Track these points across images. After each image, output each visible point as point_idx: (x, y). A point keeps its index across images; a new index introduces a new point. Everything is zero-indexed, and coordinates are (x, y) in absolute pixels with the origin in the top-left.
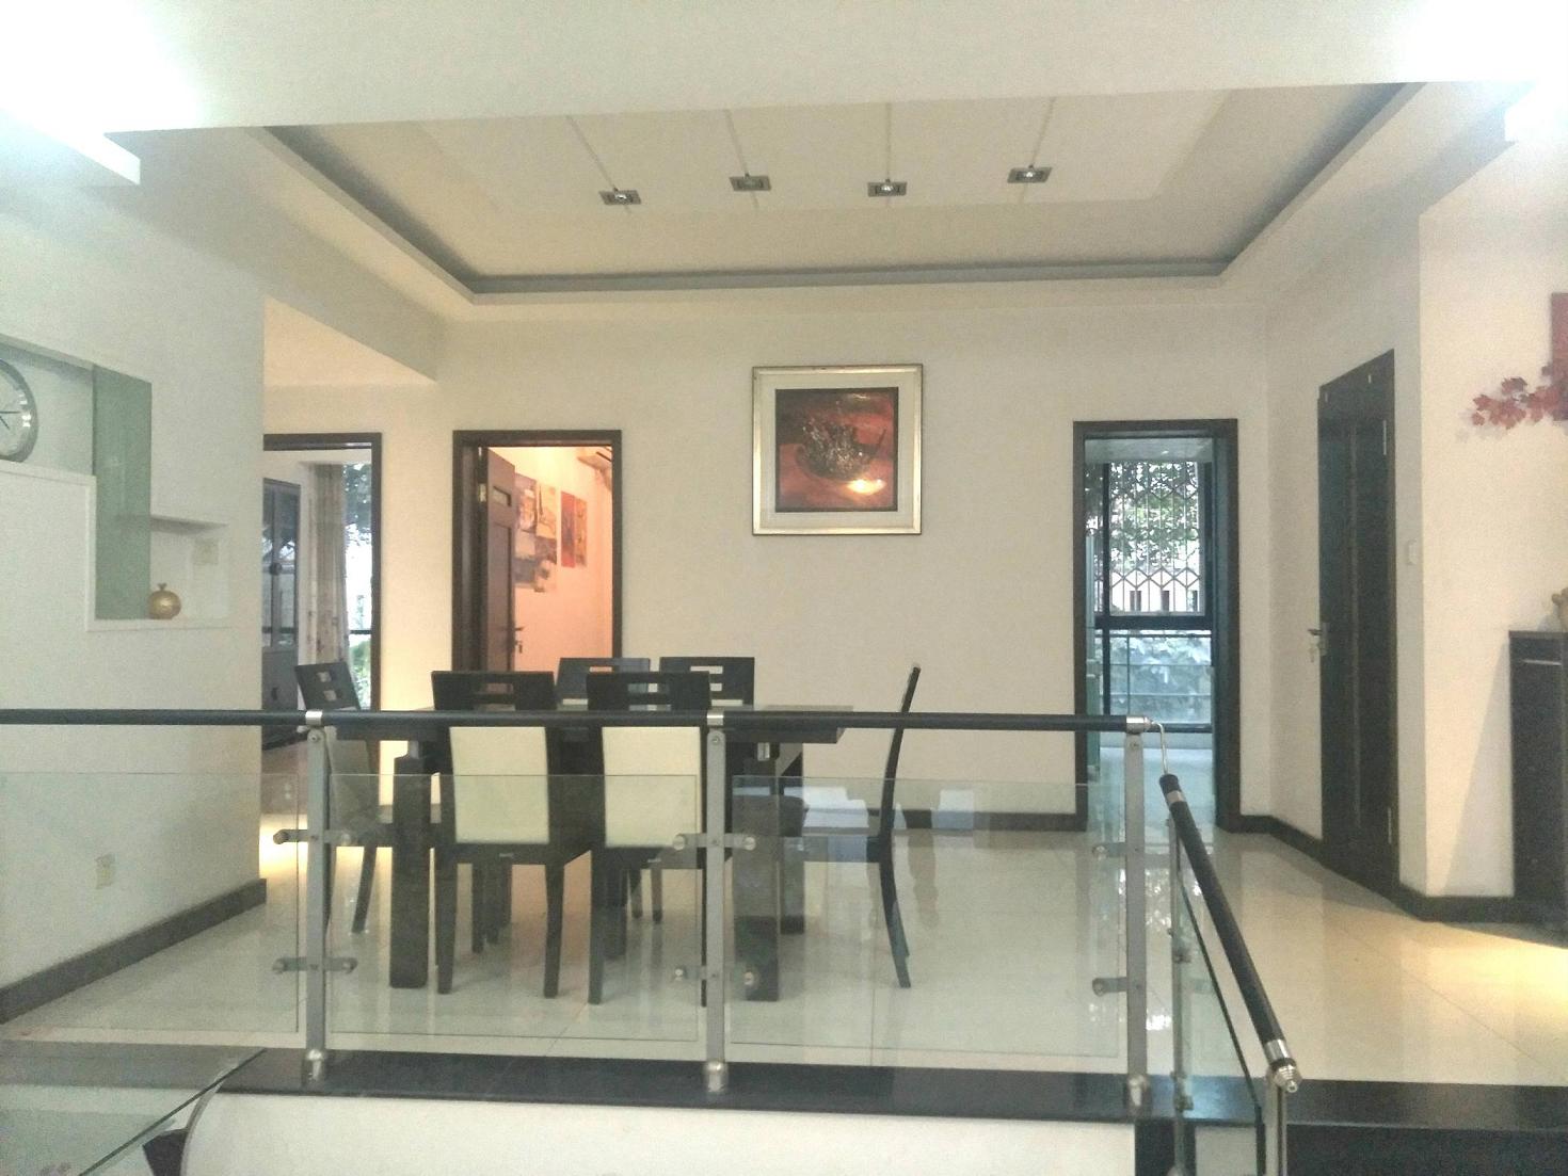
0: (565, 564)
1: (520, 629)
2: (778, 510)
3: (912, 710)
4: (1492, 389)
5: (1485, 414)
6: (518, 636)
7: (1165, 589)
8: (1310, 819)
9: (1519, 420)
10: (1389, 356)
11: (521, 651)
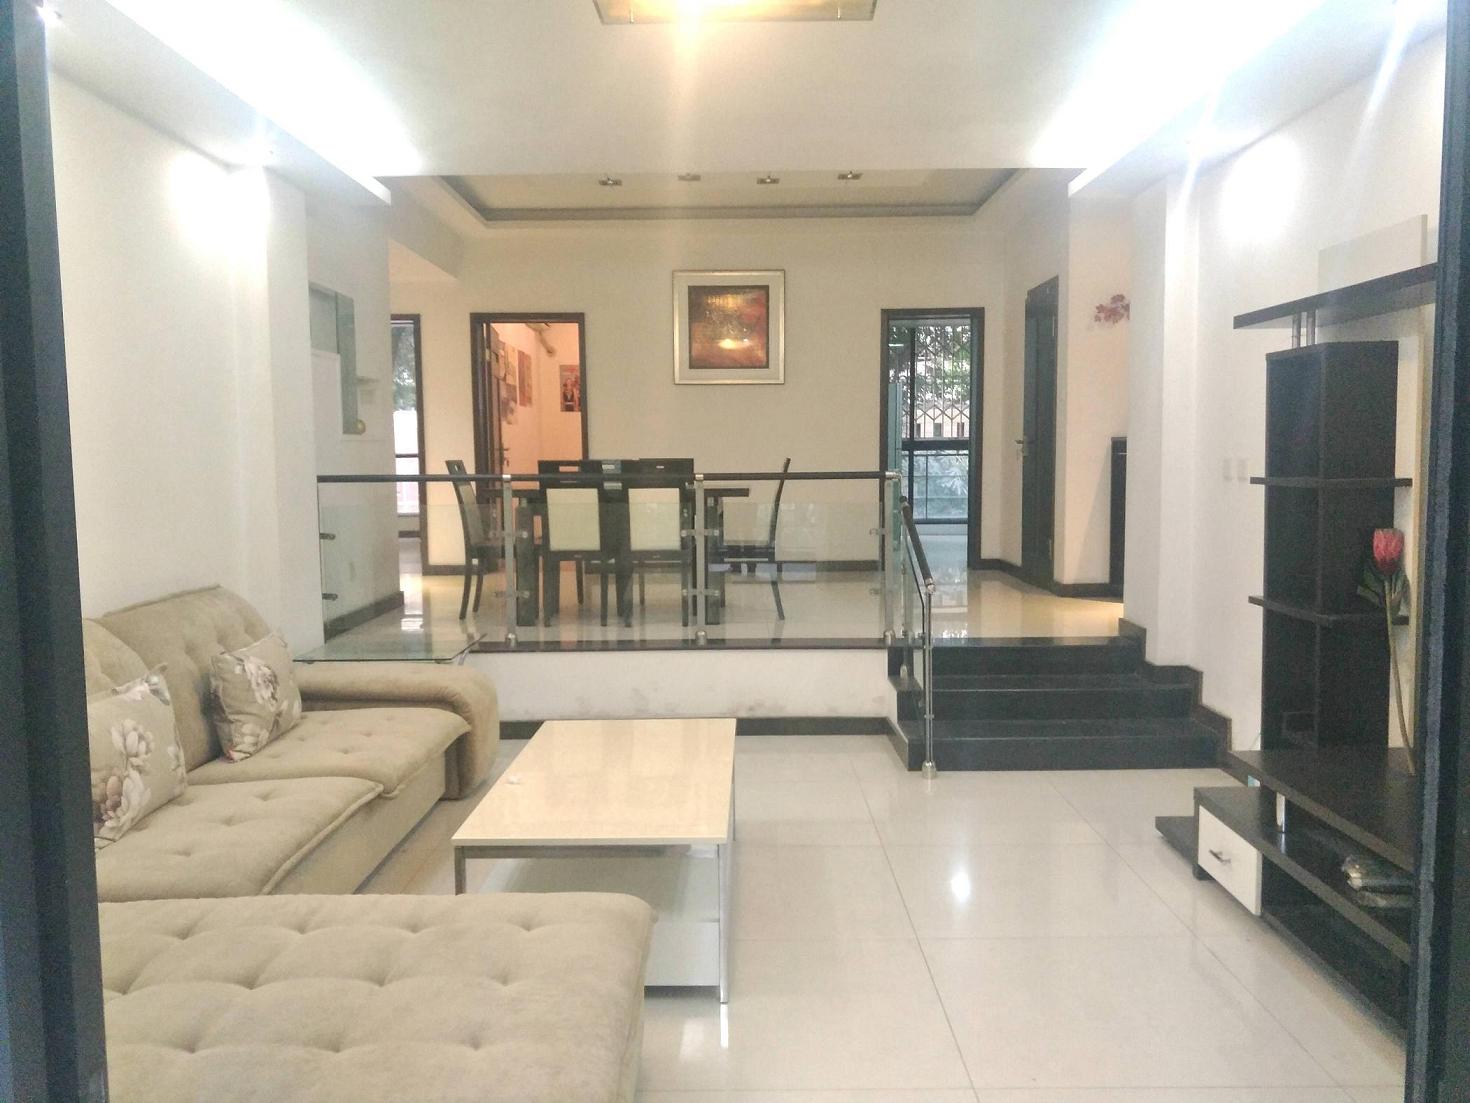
0: (521, 404)
1: (507, 450)
2: (692, 366)
3: (789, 471)
4: (1106, 301)
5: (1102, 315)
6: (506, 453)
7: (936, 421)
8: (1016, 558)
9: (1120, 319)
10: (1057, 278)
11: (508, 465)
